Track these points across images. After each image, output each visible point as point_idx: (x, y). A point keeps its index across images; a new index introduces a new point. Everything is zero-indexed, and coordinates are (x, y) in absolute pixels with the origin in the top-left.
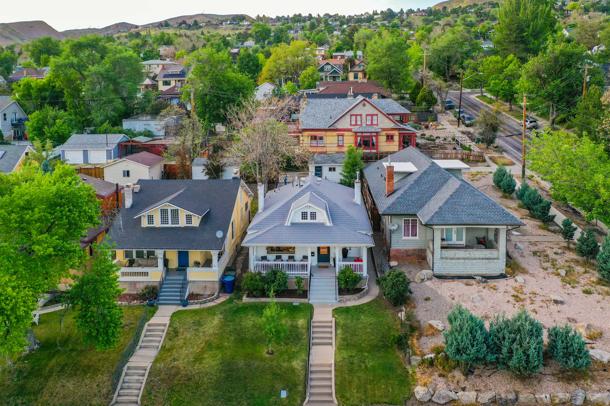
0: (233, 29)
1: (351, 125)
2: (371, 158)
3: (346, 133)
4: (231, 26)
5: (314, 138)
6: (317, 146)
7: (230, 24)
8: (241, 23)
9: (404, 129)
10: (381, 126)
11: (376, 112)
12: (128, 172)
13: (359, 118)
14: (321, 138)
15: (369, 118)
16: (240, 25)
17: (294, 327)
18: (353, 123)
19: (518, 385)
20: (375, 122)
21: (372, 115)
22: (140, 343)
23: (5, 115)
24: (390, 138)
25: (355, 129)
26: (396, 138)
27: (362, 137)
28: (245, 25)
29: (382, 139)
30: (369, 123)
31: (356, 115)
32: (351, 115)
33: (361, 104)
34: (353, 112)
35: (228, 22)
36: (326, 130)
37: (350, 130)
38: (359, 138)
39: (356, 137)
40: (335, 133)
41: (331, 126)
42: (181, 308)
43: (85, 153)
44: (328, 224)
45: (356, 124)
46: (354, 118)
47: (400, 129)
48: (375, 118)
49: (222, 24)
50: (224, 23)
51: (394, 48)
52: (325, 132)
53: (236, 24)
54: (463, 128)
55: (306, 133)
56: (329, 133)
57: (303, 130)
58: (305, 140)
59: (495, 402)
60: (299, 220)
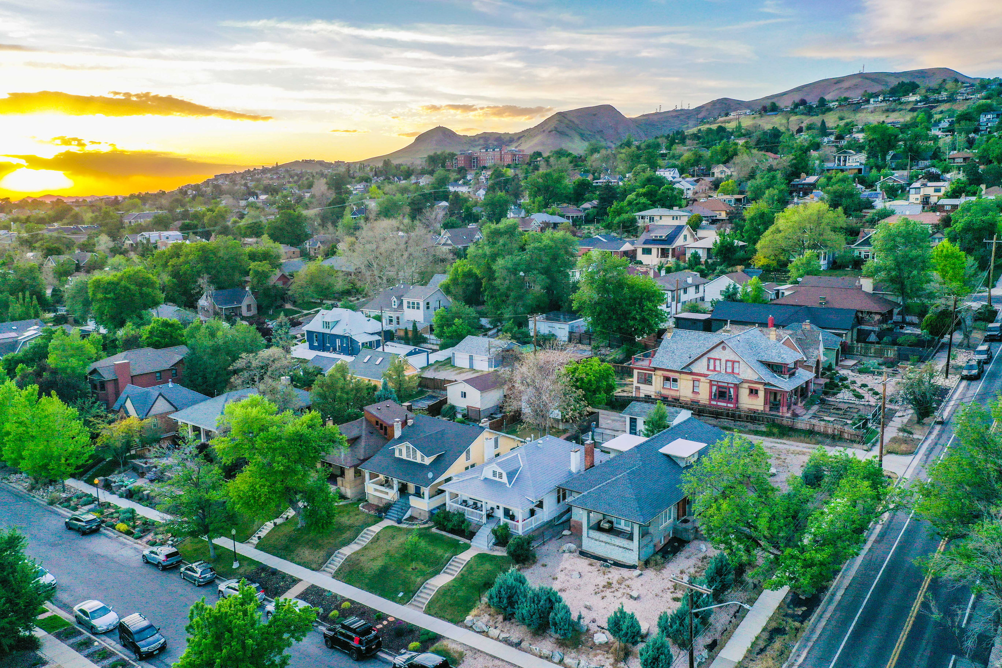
0: (887, 110)
1: (708, 369)
2: (721, 414)
3: (702, 379)
4: (884, 104)
5: (667, 379)
6: (671, 389)
7: (882, 101)
8: (903, 99)
9: (769, 384)
10: (743, 376)
11: (737, 359)
13: (718, 362)
14: (675, 380)
15: (729, 364)
16: (901, 103)
17: (442, 557)
18: (711, 368)
19: (528, 636)
20: (736, 371)
21: (733, 362)
22: (355, 540)
23: (428, 304)
24: (753, 392)
25: (713, 376)
26: (761, 394)
27: (719, 387)
28: (909, 102)
29: (744, 393)
30: (729, 370)
31: (715, 359)
32: (709, 359)
33: (721, 346)
34: (711, 355)
35: (880, 98)
36: (680, 373)
37: (705, 376)
38: (714, 388)
39: (711, 385)
40: (690, 377)
41: (684, 368)
42: (396, 525)
43: (471, 358)
44: (508, 485)
45: (715, 370)
46: (712, 361)
47: (765, 384)
48: (736, 365)
49: (868, 101)
50: (872, 100)
52: (678, 374)
53: (895, 101)
55: (660, 373)
56: (683, 376)
57: (655, 369)
58: (657, 379)
59: (506, 641)
60: (490, 476)
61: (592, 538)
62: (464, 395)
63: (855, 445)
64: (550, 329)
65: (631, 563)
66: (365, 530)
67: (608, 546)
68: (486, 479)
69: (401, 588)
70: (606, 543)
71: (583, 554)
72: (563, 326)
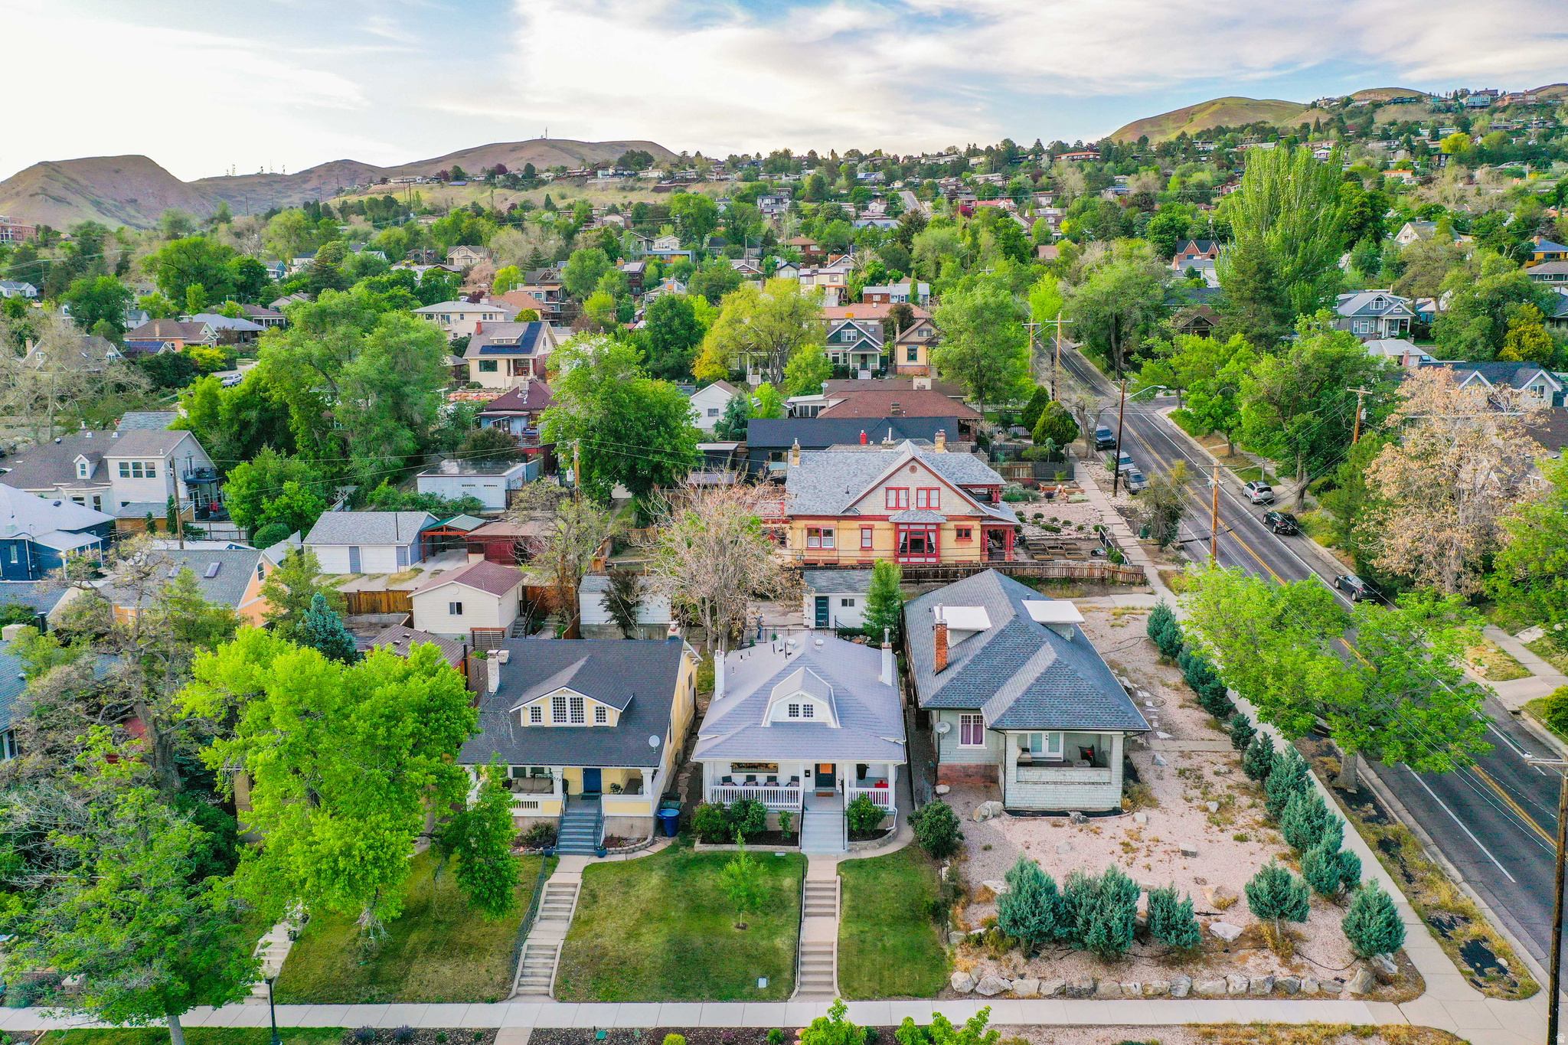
0: (623, 189)
1: (887, 508)
2: (926, 575)
3: (877, 524)
4: (616, 180)
5: (813, 532)
6: (821, 549)
7: (614, 175)
8: (641, 174)
9: (991, 518)
10: (947, 510)
11: (936, 483)
12: (459, 605)
13: (902, 493)
14: (829, 533)
15: (923, 494)
16: (640, 180)
17: (777, 890)
18: (892, 504)
19: (1099, 971)
20: (934, 503)
21: (929, 490)
22: (539, 912)
23: (172, 464)
24: (964, 534)
25: (896, 516)
26: (976, 535)
27: (909, 532)
28: (651, 179)
29: (949, 538)
30: (923, 504)
31: (898, 489)
32: (888, 489)
33: (908, 467)
34: (891, 483)
35: (611, 171)
36: (837, 518)
37: (885, 518)
38: (903, 535)
39: (898, 532)
40: (856, 524)
41: (848, 510)
42: (596, 860)
44: (833, 724)
45: (898, 507)
46: (892, 494)
47: (982, 518)
48: (934, 494)
49: (594, 174)
50: (600, 173)
51: (987, 314)
52: (835, 522)
53: (630, 176)
54: (1124, 499)
55: (801, 524)
56: (844, 524)
57: (793, 517)
58: (797, 536)
59: (1063, 993)
60: (784, 717)
61: (1026, 782)
62: (458, 608)
63: (1135, 589)
64: (465, 489)
65: (1107, 806)
66: (545, 888)
67: (1060, 787)
68: (774, 724)
69: (754, 970)
70: (1055, 783)
71: (1015, 813)
72: (491, 480)
